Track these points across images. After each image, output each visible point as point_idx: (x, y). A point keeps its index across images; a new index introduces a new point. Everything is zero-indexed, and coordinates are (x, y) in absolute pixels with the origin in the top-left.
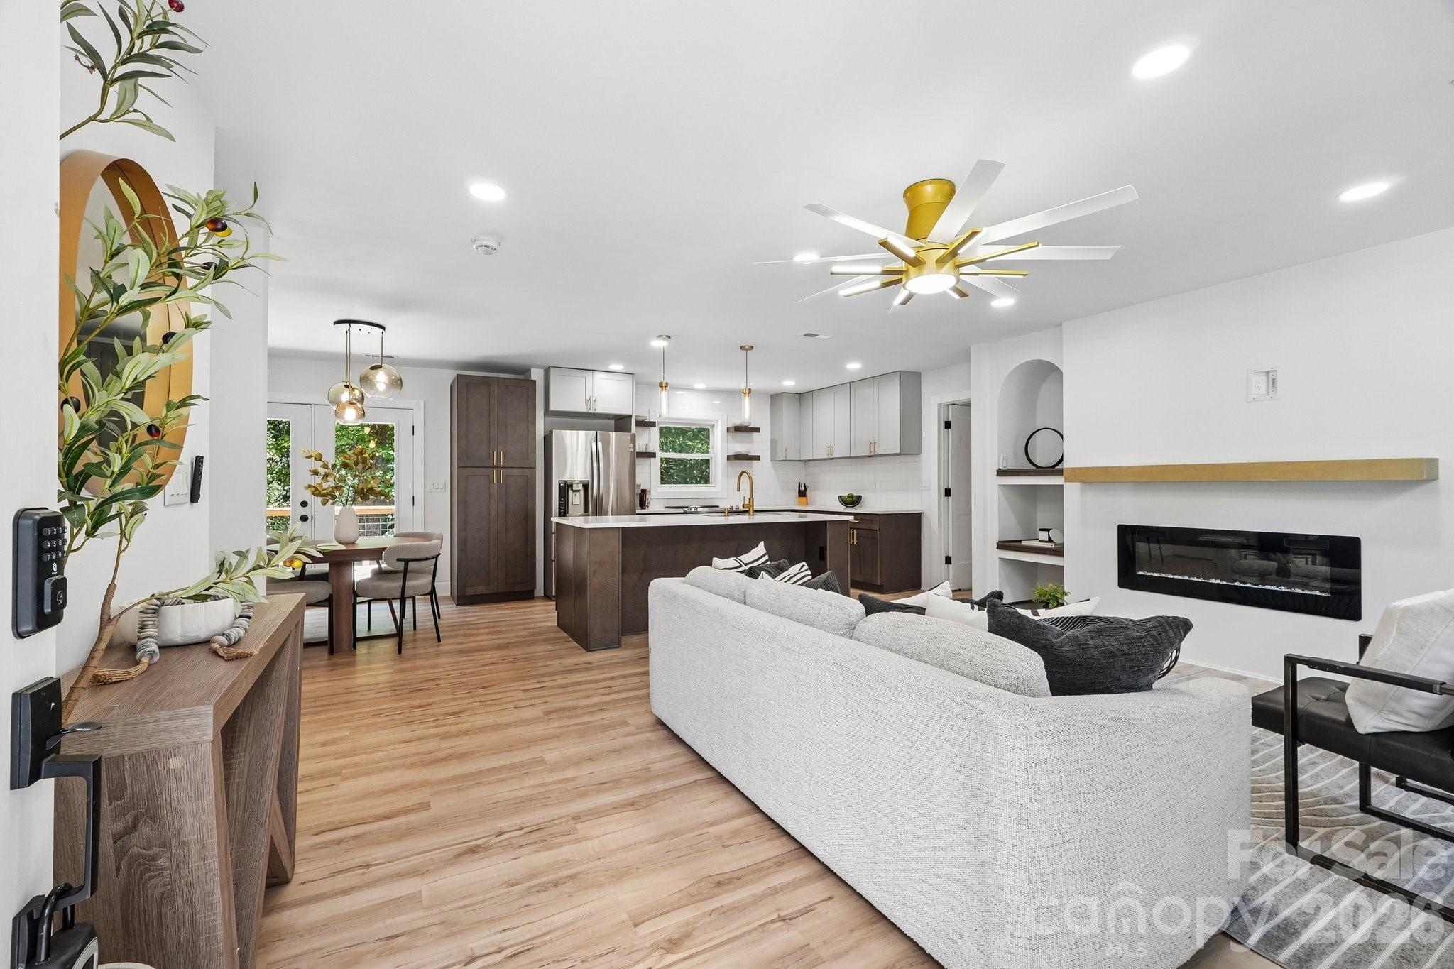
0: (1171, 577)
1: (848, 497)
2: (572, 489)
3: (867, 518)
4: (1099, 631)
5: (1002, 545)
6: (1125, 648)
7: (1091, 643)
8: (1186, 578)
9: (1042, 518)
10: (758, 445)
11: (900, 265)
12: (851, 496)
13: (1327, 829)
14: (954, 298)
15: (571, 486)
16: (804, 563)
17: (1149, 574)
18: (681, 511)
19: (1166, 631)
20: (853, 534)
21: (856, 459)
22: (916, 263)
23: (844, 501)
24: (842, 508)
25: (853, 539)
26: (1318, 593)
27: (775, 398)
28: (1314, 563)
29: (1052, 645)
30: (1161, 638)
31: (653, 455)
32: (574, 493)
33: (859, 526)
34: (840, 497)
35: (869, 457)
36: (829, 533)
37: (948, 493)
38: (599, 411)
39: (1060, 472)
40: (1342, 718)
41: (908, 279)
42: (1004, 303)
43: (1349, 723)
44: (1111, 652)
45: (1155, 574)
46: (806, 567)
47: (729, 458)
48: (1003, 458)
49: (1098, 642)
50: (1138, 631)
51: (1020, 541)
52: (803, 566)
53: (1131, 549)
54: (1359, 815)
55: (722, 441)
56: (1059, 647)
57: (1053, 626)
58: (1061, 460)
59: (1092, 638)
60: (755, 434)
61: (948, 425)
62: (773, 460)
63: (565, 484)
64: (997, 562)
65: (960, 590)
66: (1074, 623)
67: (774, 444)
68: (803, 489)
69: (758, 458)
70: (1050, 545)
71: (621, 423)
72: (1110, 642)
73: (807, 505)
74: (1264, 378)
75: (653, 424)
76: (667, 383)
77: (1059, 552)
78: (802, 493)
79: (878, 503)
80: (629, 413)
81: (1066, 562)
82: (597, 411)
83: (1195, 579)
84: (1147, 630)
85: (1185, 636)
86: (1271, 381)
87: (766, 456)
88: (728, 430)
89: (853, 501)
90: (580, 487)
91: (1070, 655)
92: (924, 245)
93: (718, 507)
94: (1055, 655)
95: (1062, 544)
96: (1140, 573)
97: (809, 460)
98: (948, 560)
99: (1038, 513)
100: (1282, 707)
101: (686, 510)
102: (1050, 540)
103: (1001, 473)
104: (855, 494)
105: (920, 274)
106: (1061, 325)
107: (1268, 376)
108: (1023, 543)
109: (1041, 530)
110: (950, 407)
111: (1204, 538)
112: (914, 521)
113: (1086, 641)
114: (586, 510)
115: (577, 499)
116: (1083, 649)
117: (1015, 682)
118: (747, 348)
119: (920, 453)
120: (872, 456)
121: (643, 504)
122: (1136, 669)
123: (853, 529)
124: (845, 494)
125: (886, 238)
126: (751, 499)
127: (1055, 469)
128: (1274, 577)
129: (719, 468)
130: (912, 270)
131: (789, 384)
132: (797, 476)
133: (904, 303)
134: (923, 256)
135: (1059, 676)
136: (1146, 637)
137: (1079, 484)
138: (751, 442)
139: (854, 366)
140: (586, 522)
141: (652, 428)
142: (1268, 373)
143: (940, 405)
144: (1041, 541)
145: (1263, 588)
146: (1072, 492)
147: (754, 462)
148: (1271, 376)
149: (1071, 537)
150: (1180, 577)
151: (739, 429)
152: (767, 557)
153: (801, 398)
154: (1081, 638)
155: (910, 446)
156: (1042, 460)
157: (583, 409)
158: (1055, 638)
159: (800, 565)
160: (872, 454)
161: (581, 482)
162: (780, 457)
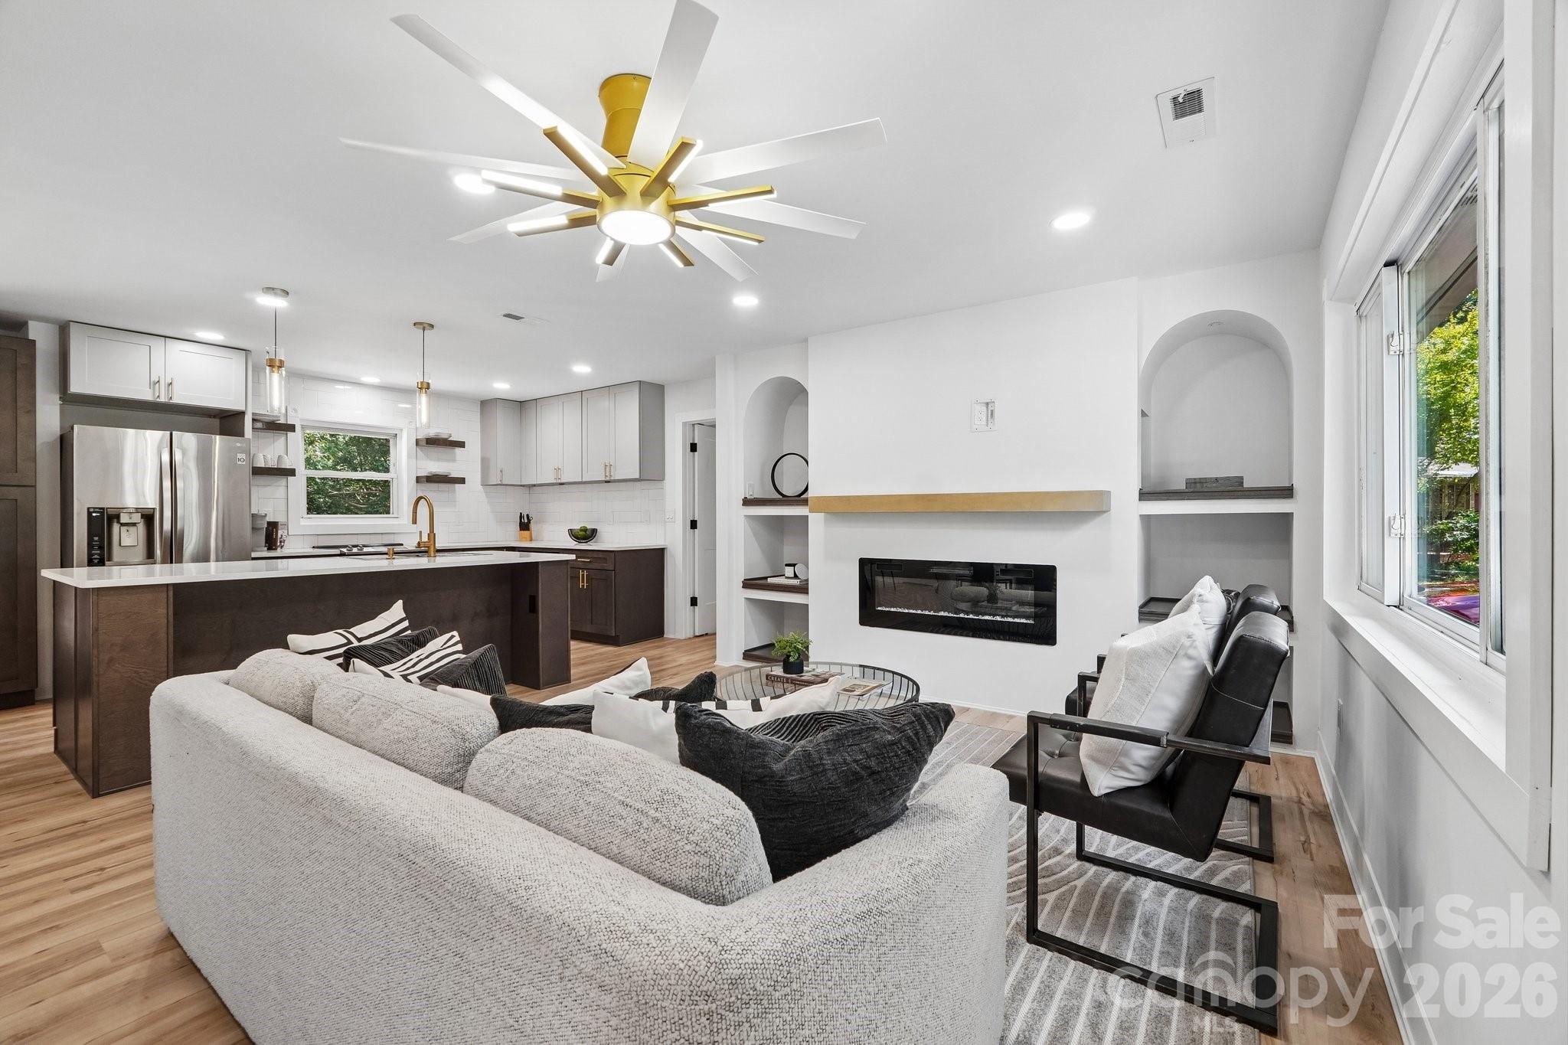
0: (907, 611)
1: (581, 530)
2: (118, 522)
3: (601, 556)
4: (839, 738)
5: (748, 584)
6: (873, 763)
7: (827, 761)
8: (919, 612)
9: (789, 553)
10: (463, 463)
11: (594, 192)
12: (584, 530)
13: (1056, 893)
14: (676, 266)
15: (118, 517)
16: (455, 633)
17: (887, 609)
18: (337, 551)
19: (924, 728)
20: (583, 575)
21: (590, 485)
22: (612, 188)
23: (575, 535)
24: (572, 544)
25: (583, 582)
26: (1023, 621)
27: (487, 405)
28: (1011, 588)
29: (772, 774)
30: (918, 739)
31: (291, 472)
32: (124, 529)
33: (590, 566)
34: (571, 532)
35: (606, 482)
36: (542, 577)
37: (694, 525)
38: (177, 400)
39: (805, 502)
40: (1077, 779)
41: (603, 215)
42: (746, 301)
43: (1084, 784)
44: (855, 773)
45: (892, 610)
46: (457, 638)
47: (418, 480)
48: (750, 485)
49: (838, 758)
50: (890, 733)
51: (766, 578)
52: (453, 636)
53: (870, 583)
54: (1076, 864)
55: (409, 456)
56: (783, 777)
57: (774, 738)
58: (806, 489)
59: (829, 753)
60: (458, 450)
61: (693, 448)
62: (485, 484)
63: (102, 513)
64: (742, 603)
65: (707, 634)
66: (806, 725)
67: (485, 462)
68: (526, 521)
69: (462, 481)
70: (795, 582)
71: (227, 422)
72: (852, 757)
73: (531, 540)
74: (984, 408)
75: (291, 428)
76: (281, 362)
77: (803, 589)
78: (525, 526)
79: (614, 538)
80: (241, 407)
81: (811, 600)
82: (175, 401)
83: (927, 613)
84: (901, 730)
85: (946, 730)
86: (990, 411)
87: (474, 478)
88: (418, 442)
89: (588, 535)
90: (137, 518)
91: (797, 788)
92: (625, 167)
93: (402, 545)
94: (775, 790)
95: (807, 580)
96: (879, 608)
97: (534, 485)
98: (694, 602)
99: (785, 547)
100: (1025, 773)
101: (345, 550)
102: (796, 576)
103: (747, 502)
104: (589, 527)
105: (619, 207)
106: (806, 340)
107: (987, 408)
108: (769, 580)
109: (787, 565)
110: (696, 426)
111: (935, 570)
112: (655, 559)
113: (821, 759)
114: (150, 554)
115: (128, 538)
116: (816, 774)
117: (705, 874)
118: (425, 326)
119: (663, 479)
120: (609, 482)
121: (271, 542)
122: (888, 793)
123: (583, 569)
124: (577, 526)
125: (556, 127)
126: (432, 535)
127: (800, 499)
128: (985, 603)
129: (403, 493)
130: (609, 201)
131: (502, 387)
132: (516, 504)
133: (610, 261)
134: (622, 181)
135: (782, 825)
136: (899, 741)
137: (822, 515)
138: (454, 460)
139: (582, 369)
140: (151, 574)
141: (290, 434)
142: (987, 404)
143: (685, 424)
144: (787, 578)
145: (983, 618)
146: (817, 523)
147: (457, 485)
148: (990, 408)
149: (816, 572)
150: (914, 612)
151: (433, 442)
152: (406, 624)
153: (521, 407)
154: (815, 755)
155: (651, 471)
156: (789, 490)
157: (147, 395)
158: (777, 760)
159: (448, 635)
160: (608, 479)
161: (137, 510)
162: (494, 479)
